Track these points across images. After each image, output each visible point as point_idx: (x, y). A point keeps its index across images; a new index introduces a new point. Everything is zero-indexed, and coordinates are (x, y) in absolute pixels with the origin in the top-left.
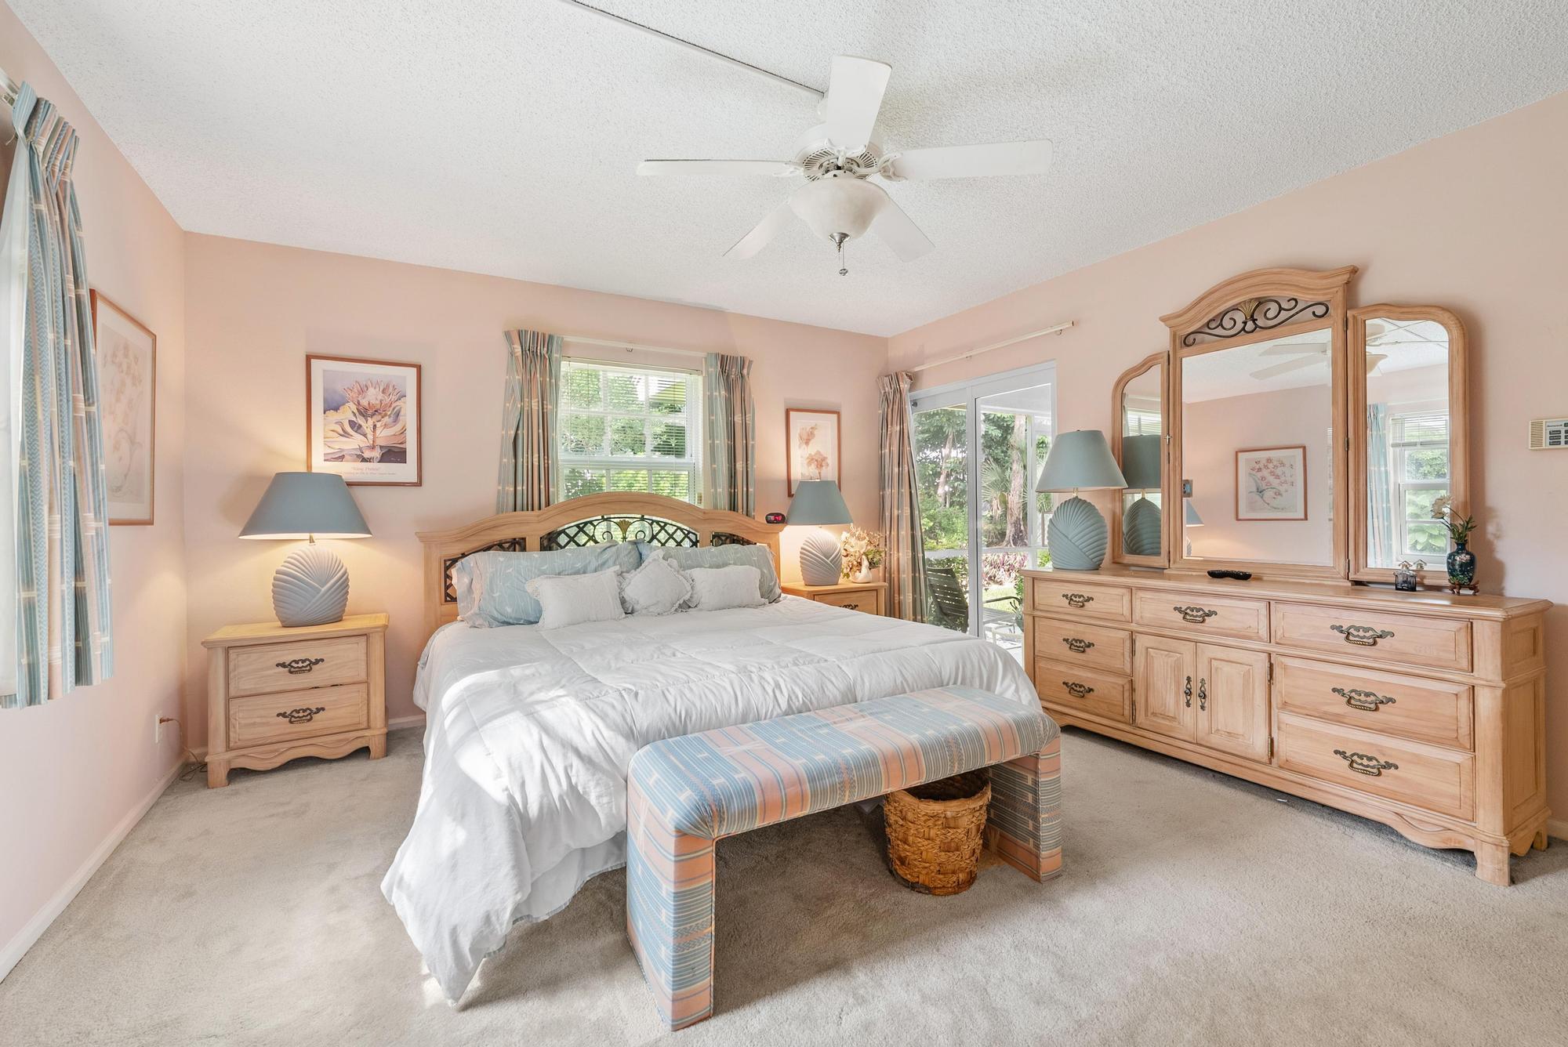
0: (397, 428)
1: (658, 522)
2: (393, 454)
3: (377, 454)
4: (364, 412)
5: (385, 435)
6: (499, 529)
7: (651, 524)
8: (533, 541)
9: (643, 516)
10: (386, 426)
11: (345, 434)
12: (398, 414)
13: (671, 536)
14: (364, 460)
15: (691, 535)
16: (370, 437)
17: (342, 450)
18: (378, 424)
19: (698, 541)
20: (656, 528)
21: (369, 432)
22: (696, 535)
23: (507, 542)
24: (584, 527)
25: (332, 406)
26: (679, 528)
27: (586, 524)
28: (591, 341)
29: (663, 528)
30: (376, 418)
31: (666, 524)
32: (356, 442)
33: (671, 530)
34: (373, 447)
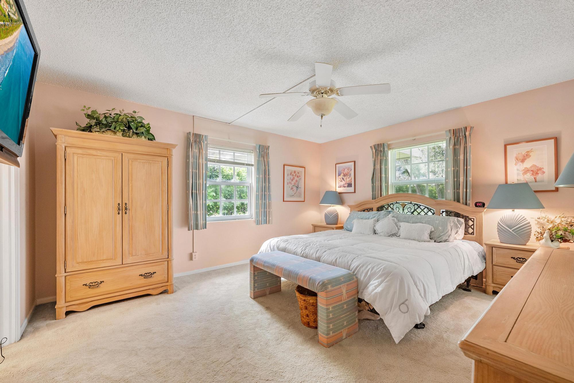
0: (350, 178)
1: (417, 205)
2: (350, 185)
3: (347, 185)
4: (344, 176)
5: (348, 180)
6: (366, 205)
7: (414, 205)
8: (375, 209)
9: (411, 202)
10: (348, 178)
11: (341, 181)
12: (350, 175)
13: (423, 210)
14: (345, 187)
15: (431, 210)
16: (345, 181)
17: (341, 185)
18: (347, 178)
19: (434, 213)
20: (416, 207)
21: (345, 180)
22: (434, 211)
23: (369, 209)
24: (390, 205)
25: (339, 175)
26: (426, 207)
27: (391, 204)
28: (403, 140)
29: (419, 207)
30: (347, 176)
31: (420, 205)
32: (343, 183)
33: (422, 207)
34: (346, 184)
